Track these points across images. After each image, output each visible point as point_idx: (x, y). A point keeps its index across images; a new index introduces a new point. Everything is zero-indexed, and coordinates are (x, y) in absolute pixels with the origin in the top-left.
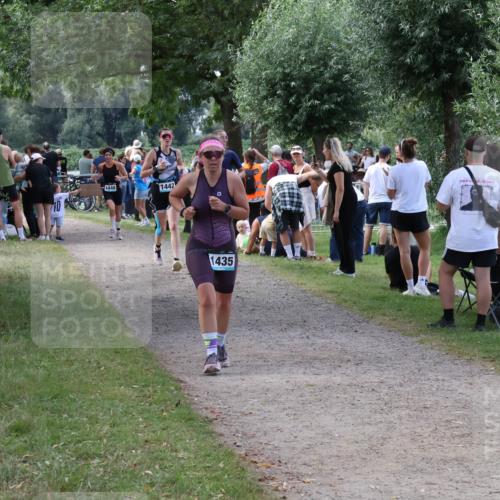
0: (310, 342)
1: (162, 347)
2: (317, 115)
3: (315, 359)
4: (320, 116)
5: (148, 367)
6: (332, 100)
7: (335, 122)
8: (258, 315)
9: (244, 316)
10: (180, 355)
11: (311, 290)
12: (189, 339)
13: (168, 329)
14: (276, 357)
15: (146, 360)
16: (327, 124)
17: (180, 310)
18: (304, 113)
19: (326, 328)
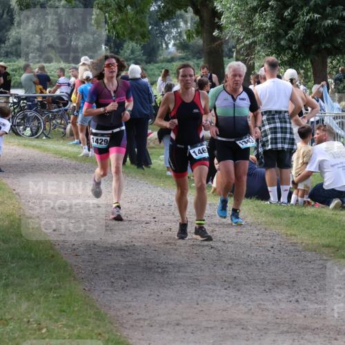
0: (300, 307)
1: (118, 306)
2: (317, 32)
3: (306, 328)
4: (320, 33)
5: (99, 331)
6: (336, 13)
7: (339, 41)
8: (236, 271)
9: (219, 271)
10: (140, 316)
11: (302, 243)
12: (151, 297)
13: (126, 284)
14: (257, 324)
15: (98, 322)
16: (329, 42)
17: (141, 262)
18: (301, 29)
19: (320, 290)
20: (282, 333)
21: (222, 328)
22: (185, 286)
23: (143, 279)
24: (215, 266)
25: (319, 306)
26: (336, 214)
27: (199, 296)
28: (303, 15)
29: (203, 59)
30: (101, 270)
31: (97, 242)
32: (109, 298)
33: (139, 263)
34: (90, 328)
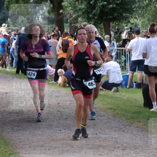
0: (98, 137)
1: (15, 138)
2: (106, 11)
3: (100, 146)
4: (107, 11)
5: (6, 150)
6: (114, 2)
7: (116, 15)
8: (69, 121)
9: (61, 121)
10: (25, 143)
11: (99, 108)
12: (30, 134)
13: (19, 128)
14: (78, 145)
15: (5, 146)
16: (111, 16)
17: (26, 118)
18: (99, 9)
19: (107, 129)
20: (89, 148)
21: (62, 147)
22: (46, 129)
23: (27, 126)
24: (59, 119)
25: (106, 136)
26: (114, 94)
27: (52, 133)
28: (99, 3)
29: (54, 24)
30: (7, 122)
31: (6, 110)
32: (11, 135)
33: (25, 119)
34: (2, 149)
